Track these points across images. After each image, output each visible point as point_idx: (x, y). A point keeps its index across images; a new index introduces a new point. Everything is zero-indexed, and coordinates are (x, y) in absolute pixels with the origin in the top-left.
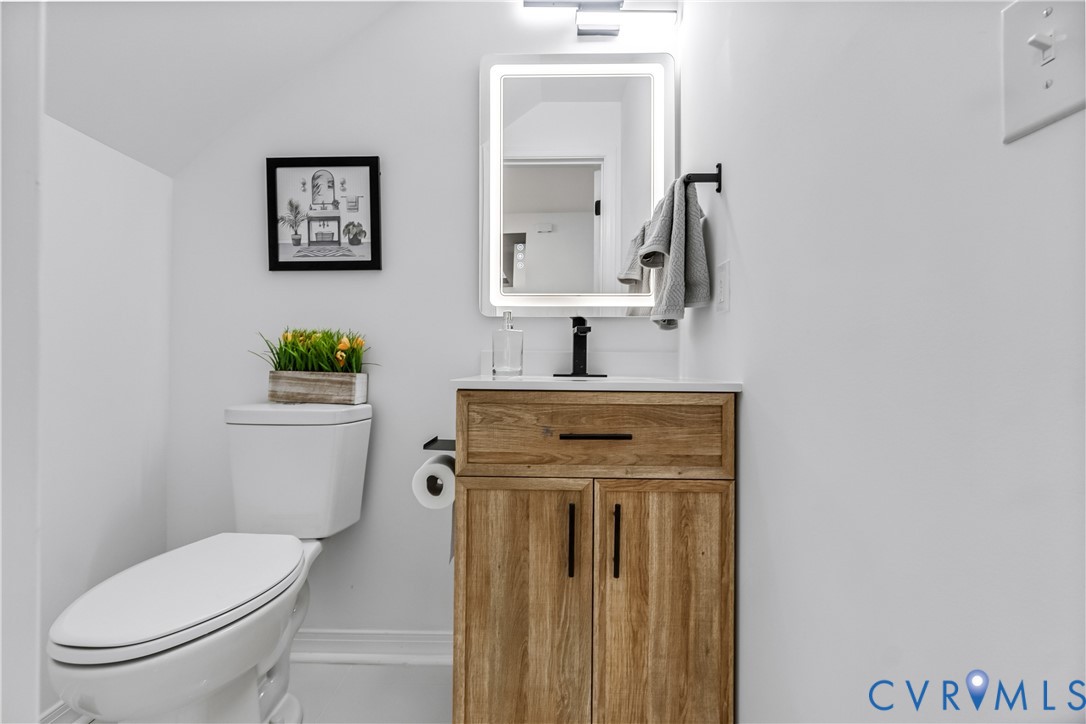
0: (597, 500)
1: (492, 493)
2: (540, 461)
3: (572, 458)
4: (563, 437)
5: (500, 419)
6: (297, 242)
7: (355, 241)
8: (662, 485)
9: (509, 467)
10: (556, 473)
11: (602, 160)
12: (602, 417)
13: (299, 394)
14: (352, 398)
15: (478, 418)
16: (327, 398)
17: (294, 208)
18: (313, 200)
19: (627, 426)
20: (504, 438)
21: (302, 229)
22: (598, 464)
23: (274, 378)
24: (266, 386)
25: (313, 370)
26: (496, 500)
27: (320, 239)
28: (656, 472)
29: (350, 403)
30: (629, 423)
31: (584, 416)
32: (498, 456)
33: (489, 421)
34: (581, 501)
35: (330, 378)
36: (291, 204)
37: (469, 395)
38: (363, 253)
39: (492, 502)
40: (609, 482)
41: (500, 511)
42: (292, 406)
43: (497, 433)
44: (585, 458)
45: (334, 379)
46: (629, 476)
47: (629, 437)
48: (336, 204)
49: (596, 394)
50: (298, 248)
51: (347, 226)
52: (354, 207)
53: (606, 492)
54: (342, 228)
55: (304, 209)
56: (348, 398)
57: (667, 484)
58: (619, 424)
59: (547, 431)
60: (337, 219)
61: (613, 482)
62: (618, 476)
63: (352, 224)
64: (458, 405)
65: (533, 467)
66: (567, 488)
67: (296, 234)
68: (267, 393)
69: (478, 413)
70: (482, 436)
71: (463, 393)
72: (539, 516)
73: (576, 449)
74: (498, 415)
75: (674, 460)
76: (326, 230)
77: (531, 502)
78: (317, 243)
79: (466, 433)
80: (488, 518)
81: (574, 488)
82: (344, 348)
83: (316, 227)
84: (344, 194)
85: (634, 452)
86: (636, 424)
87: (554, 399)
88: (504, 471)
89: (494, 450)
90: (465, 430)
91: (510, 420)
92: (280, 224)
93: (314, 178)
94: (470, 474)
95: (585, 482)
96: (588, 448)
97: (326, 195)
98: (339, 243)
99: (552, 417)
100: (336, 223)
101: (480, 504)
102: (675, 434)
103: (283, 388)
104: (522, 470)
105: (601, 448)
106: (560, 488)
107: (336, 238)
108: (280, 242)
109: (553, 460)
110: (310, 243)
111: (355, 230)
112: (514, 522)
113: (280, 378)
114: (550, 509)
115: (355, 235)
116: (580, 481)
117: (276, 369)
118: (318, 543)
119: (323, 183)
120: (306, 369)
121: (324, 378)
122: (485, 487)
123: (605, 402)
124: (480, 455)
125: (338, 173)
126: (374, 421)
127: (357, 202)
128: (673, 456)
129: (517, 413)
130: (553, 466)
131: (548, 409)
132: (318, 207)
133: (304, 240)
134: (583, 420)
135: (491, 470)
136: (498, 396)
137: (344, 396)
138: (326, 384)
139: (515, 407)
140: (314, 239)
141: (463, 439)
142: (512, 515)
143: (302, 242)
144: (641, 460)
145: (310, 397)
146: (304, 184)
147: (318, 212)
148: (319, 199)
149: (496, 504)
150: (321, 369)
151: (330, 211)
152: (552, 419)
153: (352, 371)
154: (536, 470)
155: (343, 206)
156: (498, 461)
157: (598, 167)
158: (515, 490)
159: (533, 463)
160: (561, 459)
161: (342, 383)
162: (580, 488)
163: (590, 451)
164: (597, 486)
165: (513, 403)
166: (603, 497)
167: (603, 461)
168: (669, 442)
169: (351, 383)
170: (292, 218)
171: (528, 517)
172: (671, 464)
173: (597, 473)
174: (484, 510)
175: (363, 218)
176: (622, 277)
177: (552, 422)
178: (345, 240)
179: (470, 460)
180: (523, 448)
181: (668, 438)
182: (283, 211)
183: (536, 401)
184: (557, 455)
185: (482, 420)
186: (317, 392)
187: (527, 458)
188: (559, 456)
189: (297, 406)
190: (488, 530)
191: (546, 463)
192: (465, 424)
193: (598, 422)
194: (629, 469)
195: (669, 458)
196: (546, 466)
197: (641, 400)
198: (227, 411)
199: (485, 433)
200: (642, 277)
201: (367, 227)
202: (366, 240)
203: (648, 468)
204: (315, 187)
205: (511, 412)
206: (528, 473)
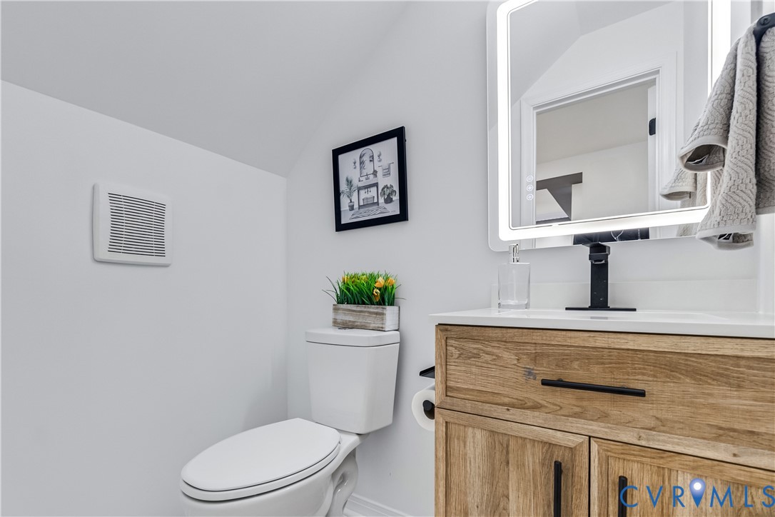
0: (595, 464)
1: (470, 430)
2: (522, 406)
3: (561, 408)
4: (545, 383)
5: (477, 356)
6: (352, 208)
7: (389, 200)
8: (700, 466)
9: (487, 406)
10: (540, 422)
11: (658, 72)
12: (603, 363)
13: (350, 321)
14: (384, 326)
15: (456, 353)
16: (368, 325)
17: (349, 182)
18: (361, 173)
19: (640, 377)
20: (481, 375)
21: (355, 198)
22: (596, 420)
23: (336, 309)
24: (330, 315)
25: (359, 304)
26: (474, 437)
27: (365, 203)
28: (689, 446)
29: (381, 330)
30: (643, 374)
31: (577, 360)
32: (475, 393)
33: (466, 356)
34: (573, 460)
35: (368, 310)
36: (347, 180)
37: (447, 330)
38: (394, 209)
39: (470, 440)
40: (612, 446)
41: (479, 451)
42: (343, 330)
43: (474, 369)
44: (577, 410)
45: (372, 310)
46: (643, 443)
47: (641, 394)
48: (375, 173)
49: (592, 334)
50: (353, 212)
51: (383, 189)
52: (387, 173)
53: (608, 457)
54: (380, 191)
55: (356, 183)
56: (381, 326)
57: (712, 467)
58: (628, 374)
59: (529, 373)
60: (376, 185)
61: (619, 447)
62: (626, 440)
63: (386, 187)
64: (437, 339)
65: (513, 411)
66: (554, 441)
67: (351, 202)
68: (331, 320)
69: (456, 348)
70: (460, 371)
71: (443, 327)
72: (520, 466)
73: (567, 398)
74: (475, 351)
75: (724, 434)
76: (369, 195)
77: (511, 448)
78: (364, 206)
79: (444, 367)
80: (466, 454)
81: (562, 443)
82: (379, 286)
83: (363, 194)
84: (380, 164)
85: (651, 413)
86: (655, 376)
87: (537, 337)
88: (482, 409)
89: (471, 387)
90: (444, 363)
91: (488, 358)
92: (341, 196)
93: (361, 157)
94: (448, 407)
95: (579, 439)
96: (582, 399)
97: (369, 168)
98: (377, 203)
99: (535, 358)
100: (375, 188)
101: (458, 439)
102: (725, 397)
103: (342, 317)
104: (500, 412)
105: (601, 402)
106: (545, 440)
107: (376, 201)
108: (342, 209)
109: (536, 407)
110: (360, 207)
111: (387, 192)
112: (493, 465)
113: (338, 309)
114: (532, 459)
115: (388, 196)
116: (571, 437)
117: (338, 303)
118: (356, 438)
119: (366, 159)
120: (355, 303)
121: (365, 310)
122: (461, 422)
123: (606, 346)
124: (458, 390)
125: (375, 148)
126: (402, 344)
127: (389, 168)
128: (721, 428)
129: (495, 351)
130: (536, 414)
131: (531, 349)
132: (363, 179)
133: (356, 206)
134: (576, 365)
135: (469, 406)
136: (475, 332)
137: (378, 325)
138: (367, 314)
139: (493, 344)
140: (362, 203)
141: (442, 372)
142: (491, 457)
143: (355, 207)
144: (661, 425)
145: (356, 324)
146: (355, 163)
147: (365, 183)
148: (365, 172)
149: (474, 442)
150: (364, 303)
151: (372, 180)
152: (535, 360)
153: (384, 305)
154: (516, 414)
155: (380, 174)
156: (475, 398)
157: (653, 82)
158: (493, 431)
159: (513, 406)
160: (546, 407)
161: (377, 314)
162: (572, 445)
163: (585, 403)
164: (594, 447)
165: (490, 340)
166: (605, 462)
167: (604, 417)
168: (714, 407)
169: (383, 314)
170: (348, 190)
171: (508, 463)
172: (718, 438)
173: (594, 431)
174: (462, 445)
175: (393, 181)
176: (666, 192)
177: (535, 364)
178: (381, 200)
179: (449, 394)
180: (502, 388)
181: (711, 401)
182: (343, 186)
183: (516, 339)
184: (541, 402)
185: (460, 355)
186: (361, 321)
187: (506, 400)
188: (544, 403)
189: (348, 330)
190: (465, 467)
191: (528, 408)
192: (445, 357)
193: (596, 369)
194: (643, 433)
195: (714, 431)
196: (528, 412)
197: (664, 345)
198: (306, 333)
199: (463, 369)
200: (696, 188)
201: (396, 188)
202: (396, 198)
203: (676, 439)
204: (362, 163)
205: (489, 349)
206: (508, 416)
